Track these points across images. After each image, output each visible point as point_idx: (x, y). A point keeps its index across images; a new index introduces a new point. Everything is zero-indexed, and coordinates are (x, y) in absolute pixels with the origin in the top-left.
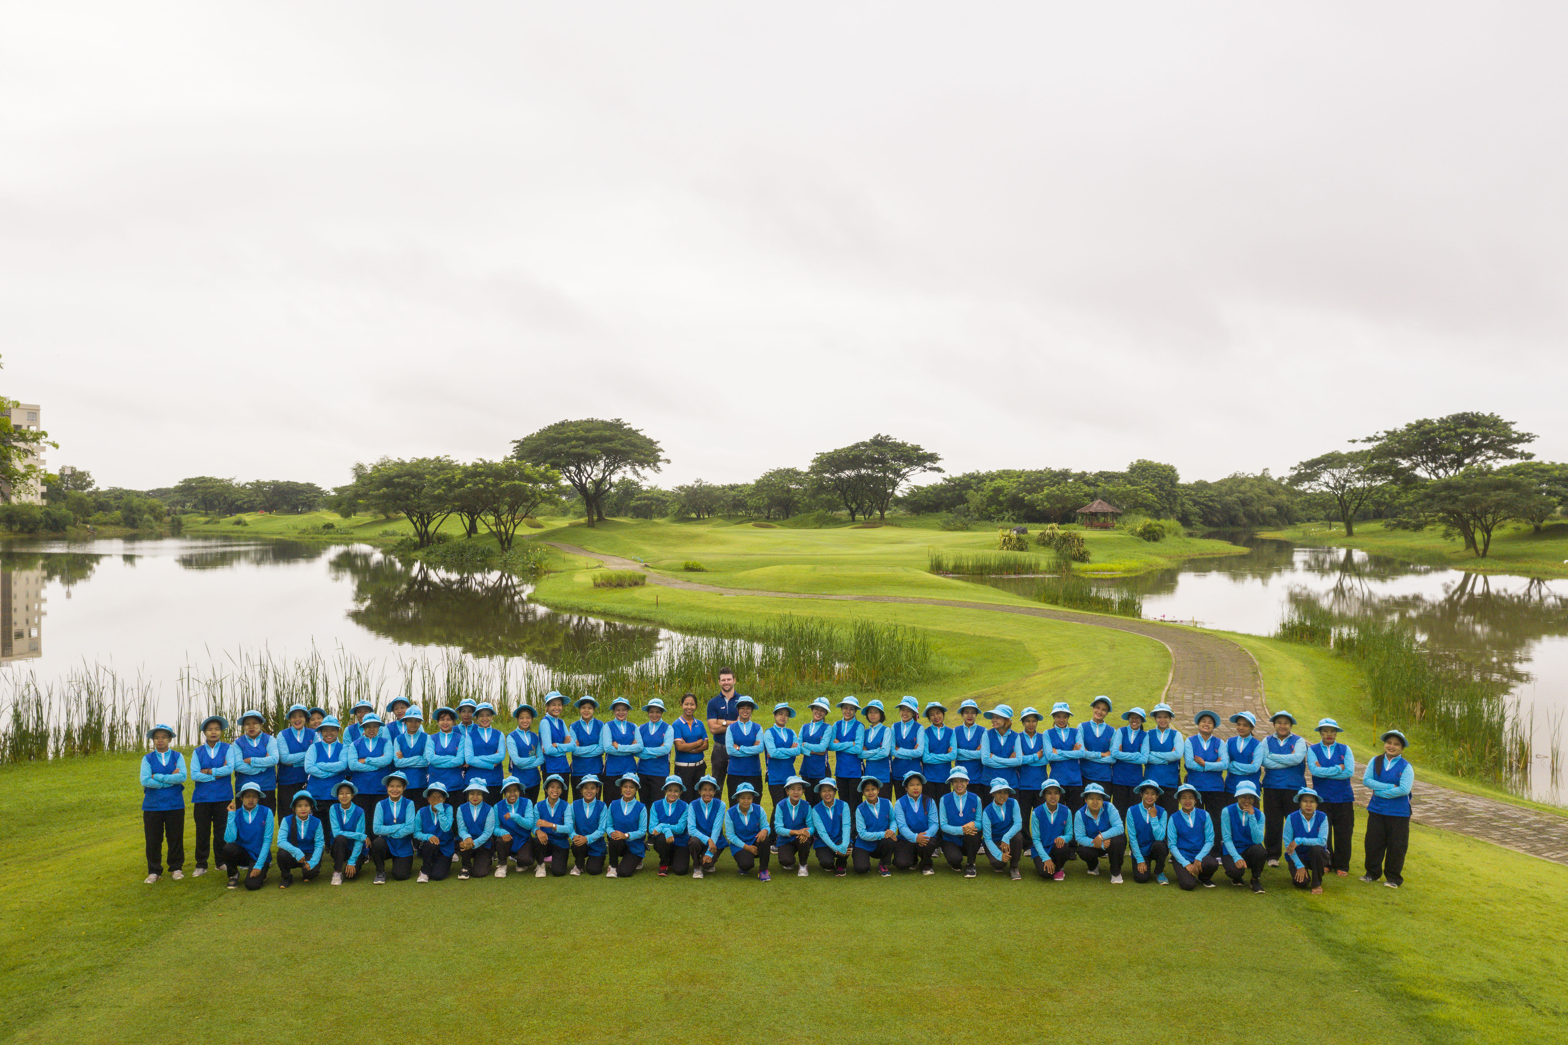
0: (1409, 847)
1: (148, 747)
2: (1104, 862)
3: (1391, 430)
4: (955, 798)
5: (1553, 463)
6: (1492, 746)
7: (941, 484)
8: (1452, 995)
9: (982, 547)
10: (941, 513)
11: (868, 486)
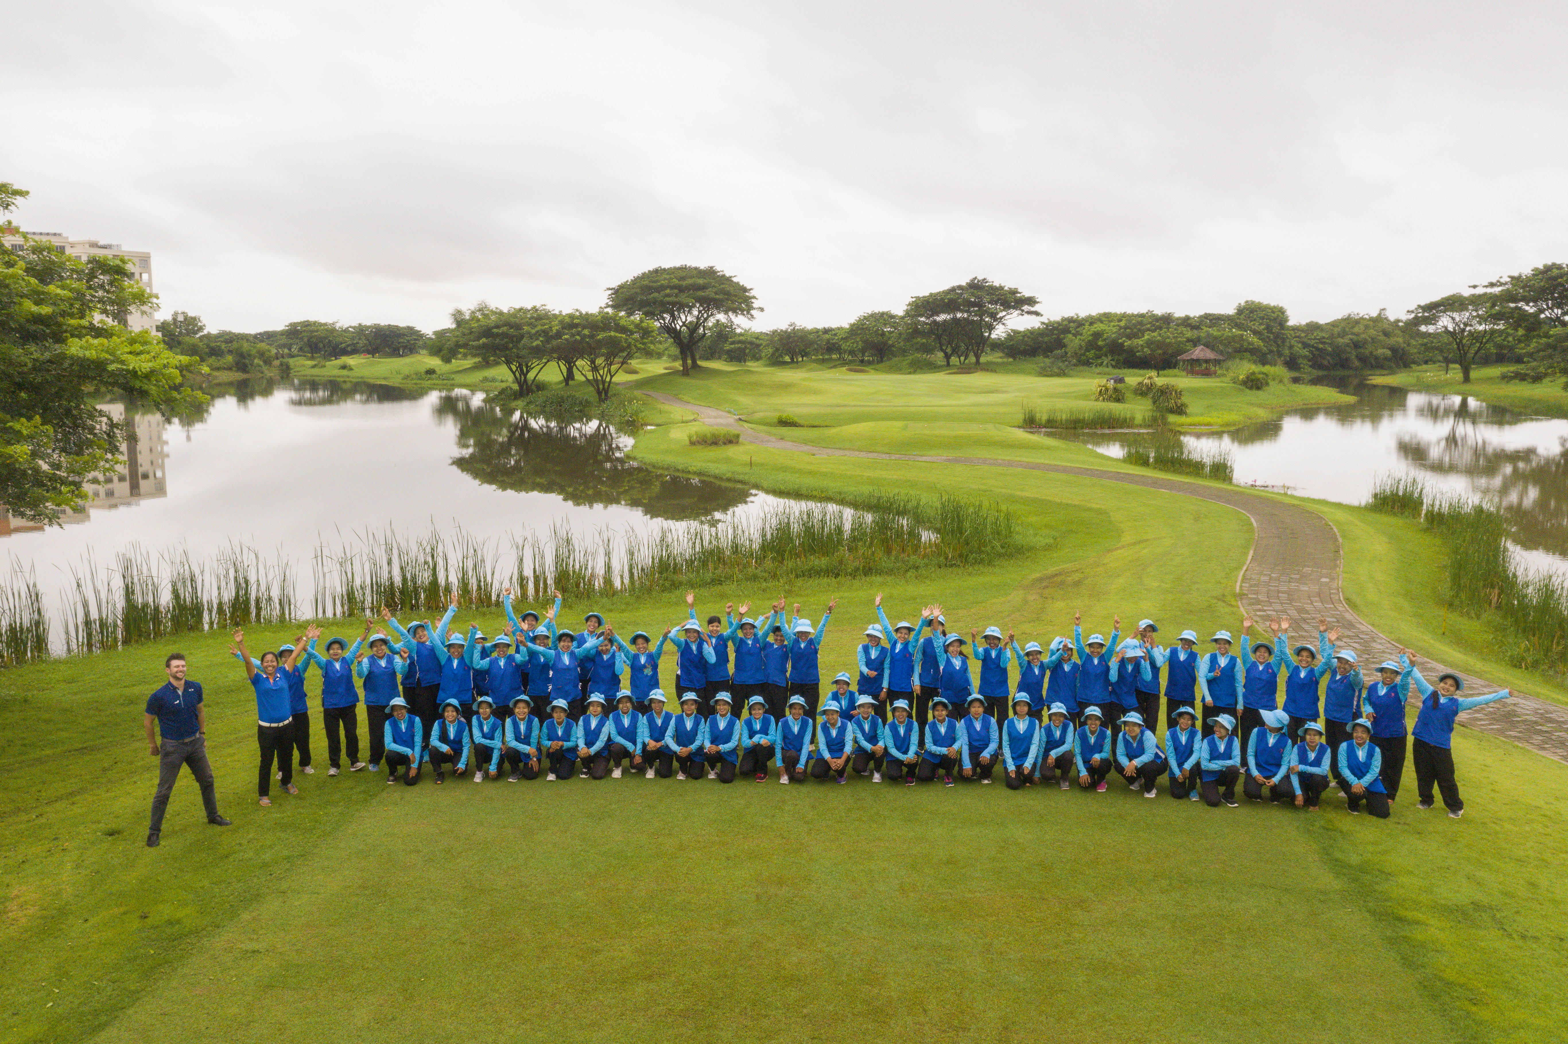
3: (1516, 274)
7: (1039, 328)
8: (1434, 917)
9: (1078, 398)
10: (1037, 358)
11: (964, 330)
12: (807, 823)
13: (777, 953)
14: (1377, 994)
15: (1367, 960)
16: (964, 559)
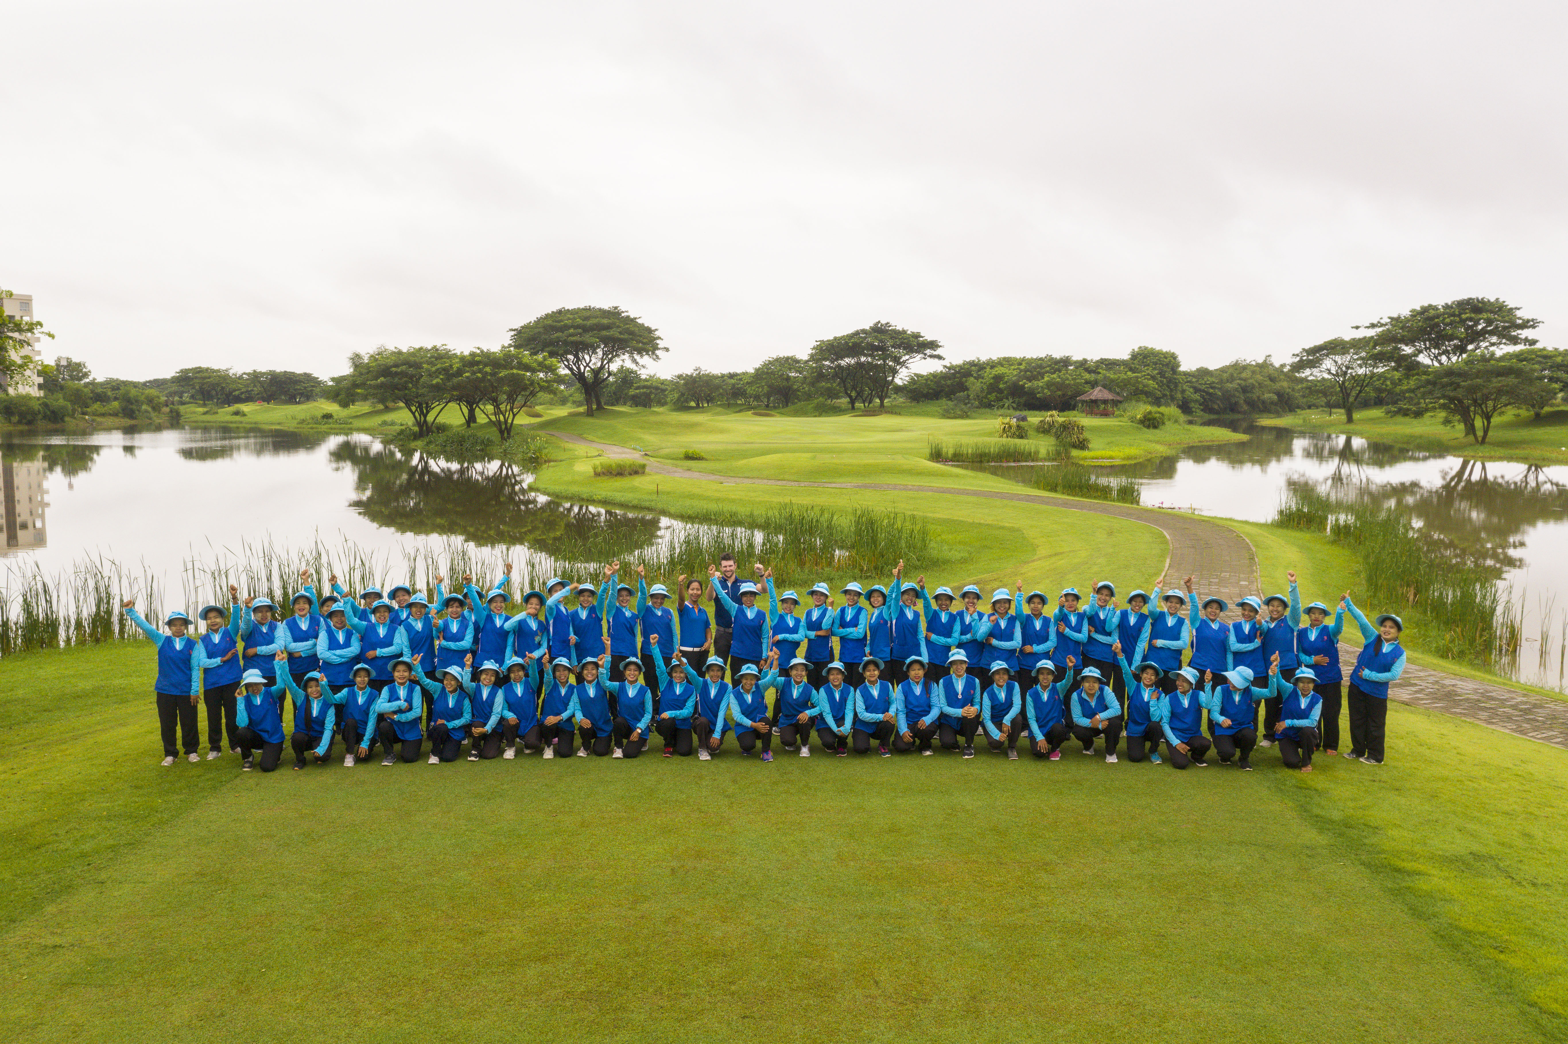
2: (1100, 741)
3: (1395, 315)
4: (954, 681)
5: (1556, 349)
6: (1483, 630)
7: (941, 372)
8: (1434, 867)
9: (981, 435)
10: (940, 401)
11: (868, 374)
12: (728, 796)
13: (698, 928)
14: (1390, 946)
15: (1372, 912)
16: (880, 570)
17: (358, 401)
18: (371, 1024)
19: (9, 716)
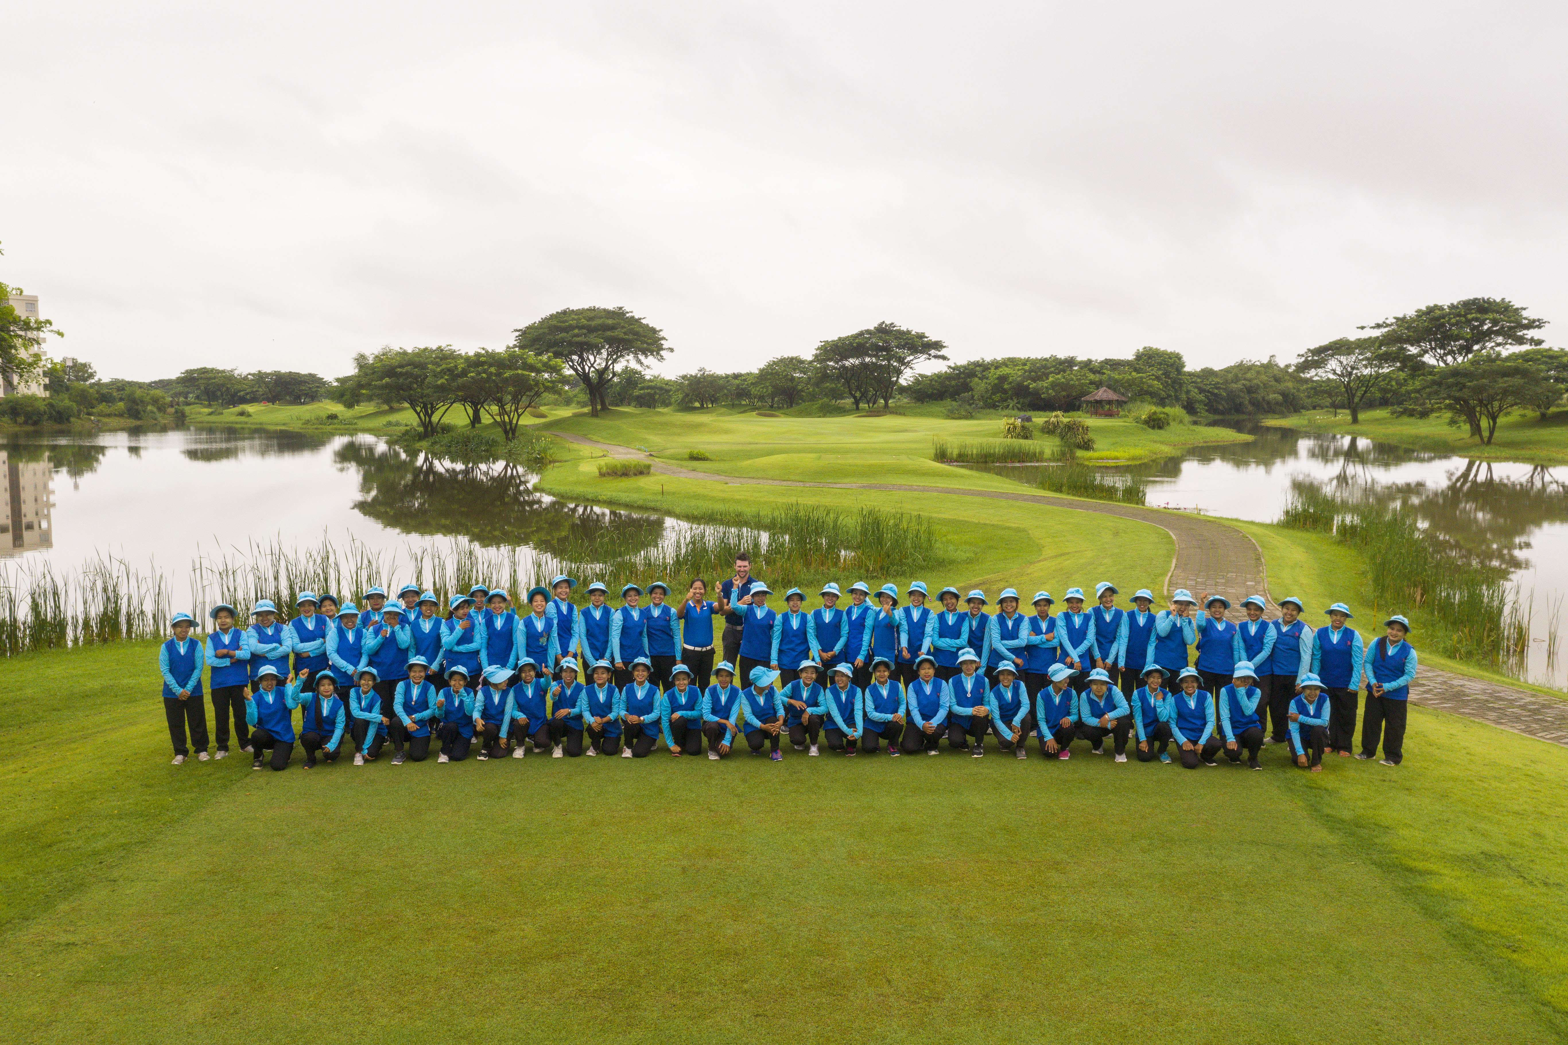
0: (1407, 726)
1: (165, 635)
2: (1109, 741)
3: (1401, 316)
4: (963, 679)
5: (1562, 350)
6: (1491, 630)
7: (946, 372)
8: (1445, 867)
9: (985, 436)
10: (944, 402)
11: (873, 374)
13: (709, 927)
14: (1403, 945)
15: (1384, 912)
16: (885, 571)
17: (363, 401)
18: (384, 1021)
19: (19, 715)
